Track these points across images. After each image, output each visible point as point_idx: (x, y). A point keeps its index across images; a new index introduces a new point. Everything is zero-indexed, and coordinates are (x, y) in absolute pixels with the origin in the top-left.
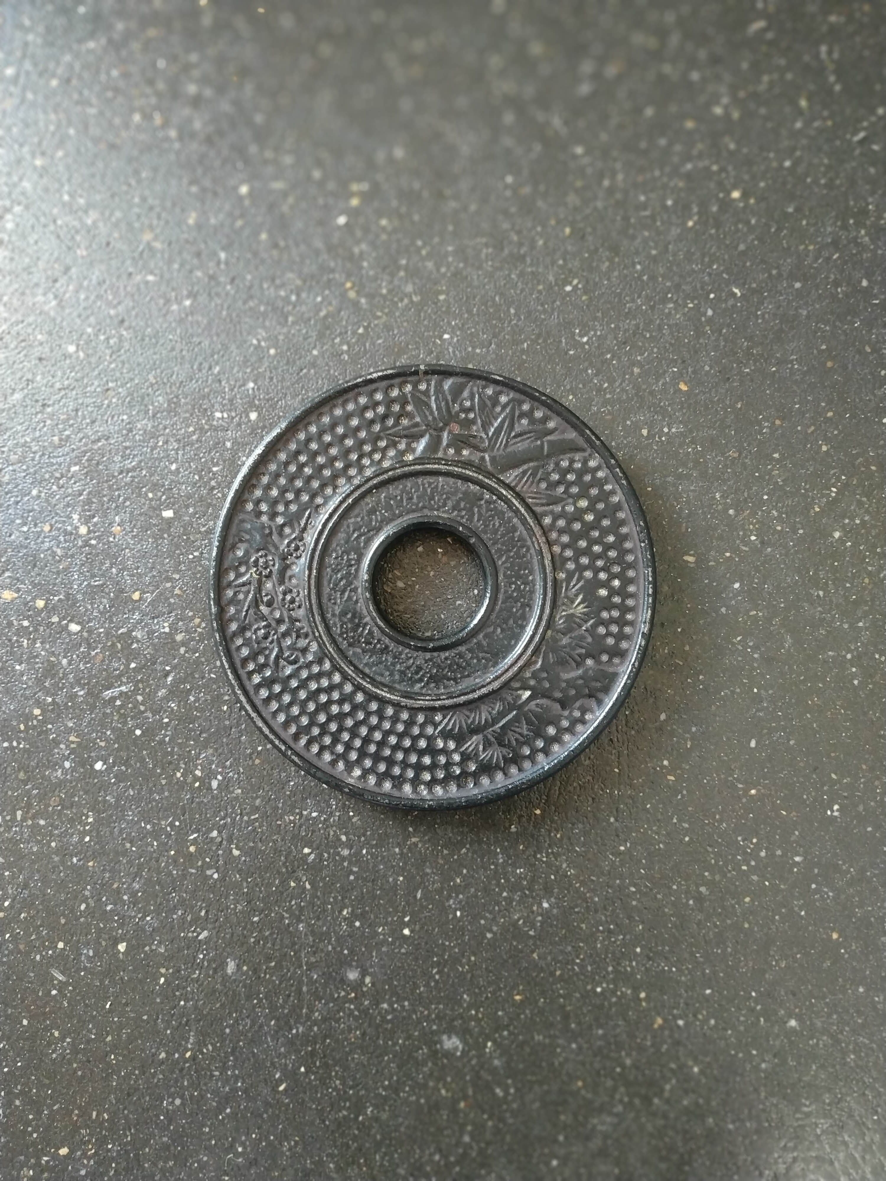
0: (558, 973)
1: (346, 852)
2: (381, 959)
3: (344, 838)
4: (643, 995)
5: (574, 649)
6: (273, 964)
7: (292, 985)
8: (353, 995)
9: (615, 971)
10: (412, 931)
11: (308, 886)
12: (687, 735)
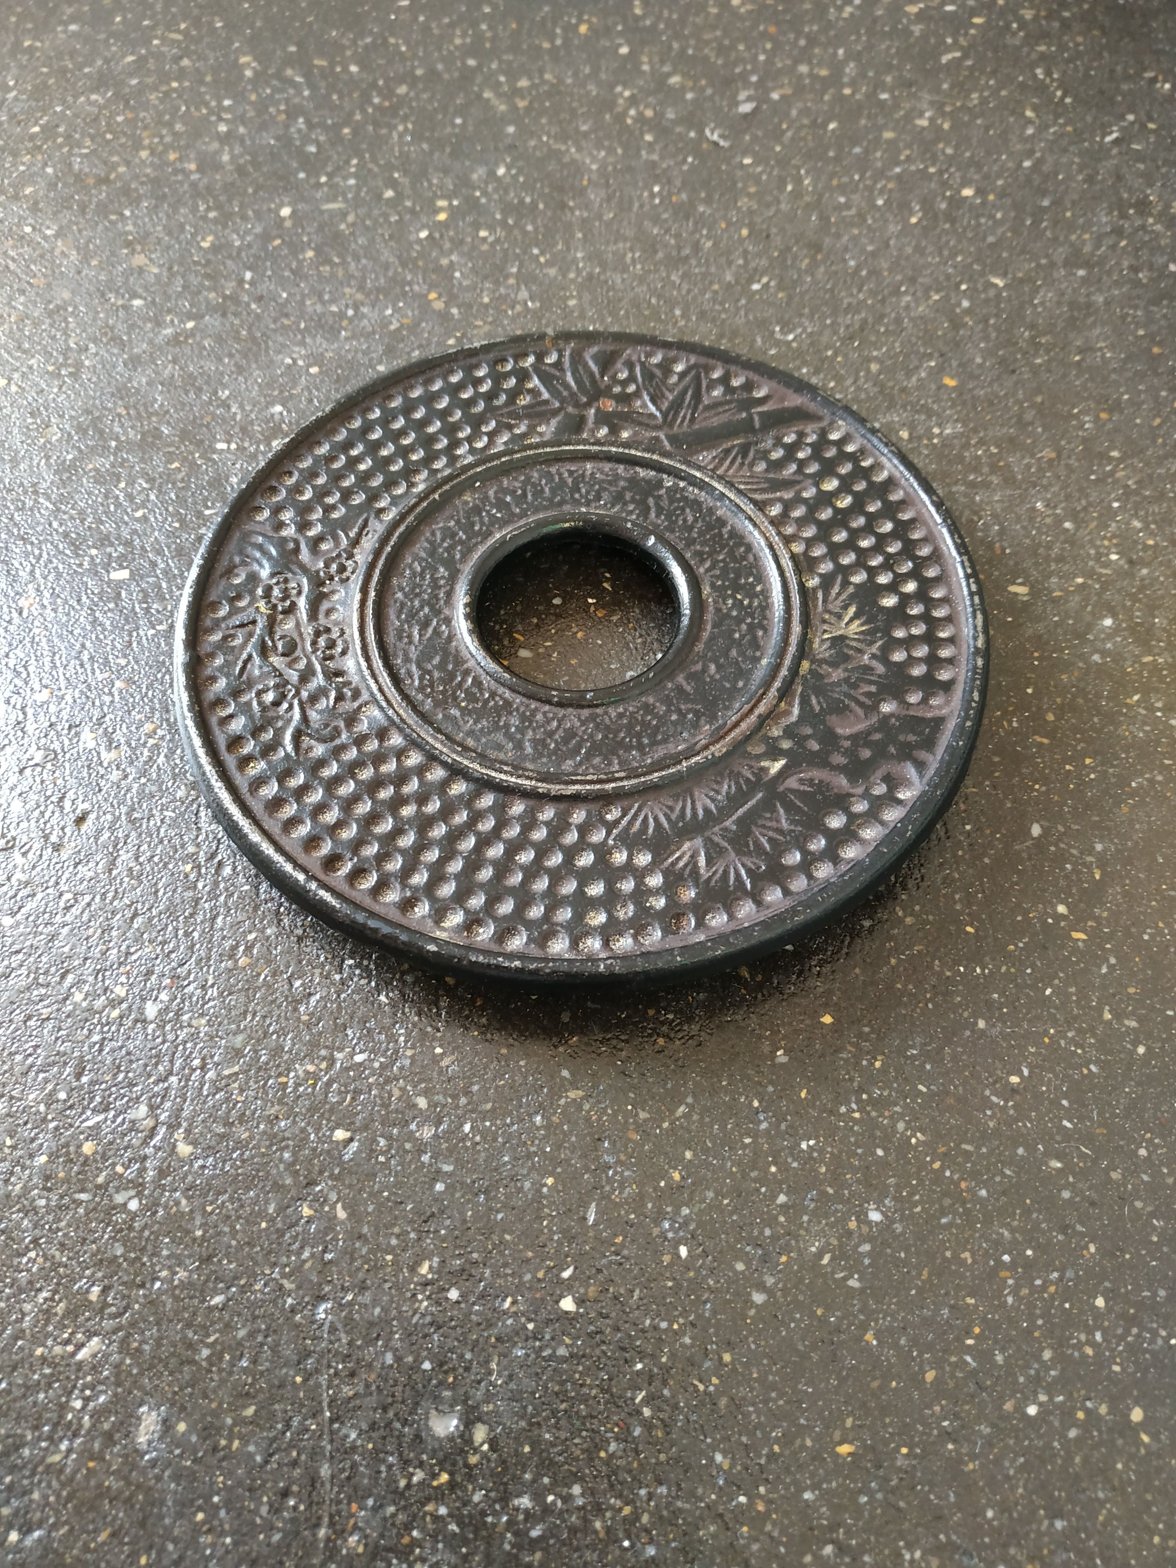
0: (930, 1376)
1: (427, 1133)
2: (511, 1377)
3: (422, 1102)
4: (1137, 1415)
5: (855, 686)
6: (250, 1411)
7: (295, 1463)
8: (445, 1477)
9: (1060, 1358)
10: (580, 1302)
11: (341, 1214)
12: (1089, 859)
